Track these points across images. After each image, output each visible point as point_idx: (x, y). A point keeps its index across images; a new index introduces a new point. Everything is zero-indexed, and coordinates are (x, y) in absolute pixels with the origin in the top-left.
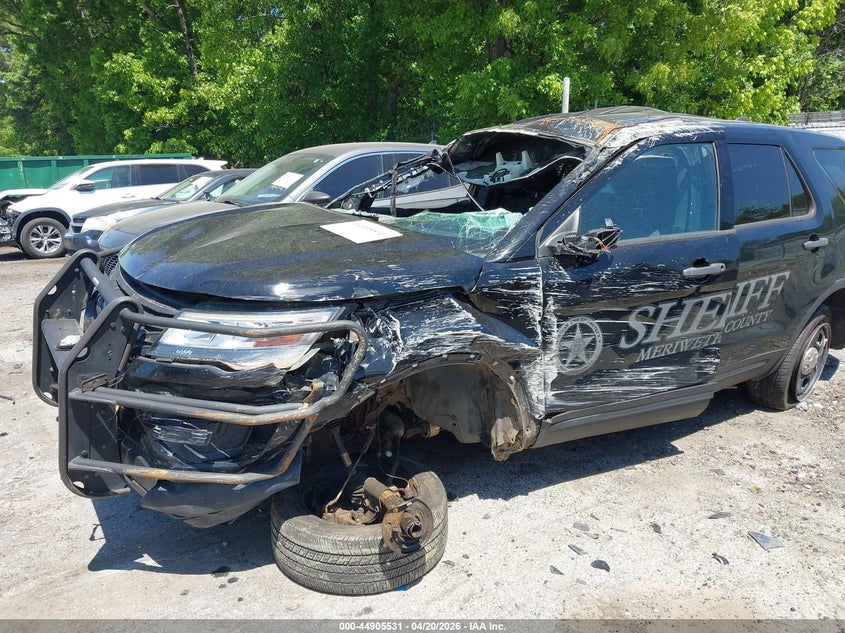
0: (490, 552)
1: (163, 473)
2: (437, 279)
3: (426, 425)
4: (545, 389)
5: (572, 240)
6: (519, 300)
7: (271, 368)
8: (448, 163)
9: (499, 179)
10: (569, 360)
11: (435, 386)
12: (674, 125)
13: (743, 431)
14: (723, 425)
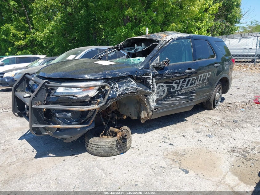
0: (143, 144)
1: (59, 126)
2: (126, 73)
3: (123, 115)
4: (154, 102)
5: (158, 63)
6: (146, 79)
7: (88, 96)
8: (122, 47)
9: (136, 51)
10: (159, 95)
11: (125, 105)
12: (181, 35)
13: (203, 115)
14: (198, 114)
